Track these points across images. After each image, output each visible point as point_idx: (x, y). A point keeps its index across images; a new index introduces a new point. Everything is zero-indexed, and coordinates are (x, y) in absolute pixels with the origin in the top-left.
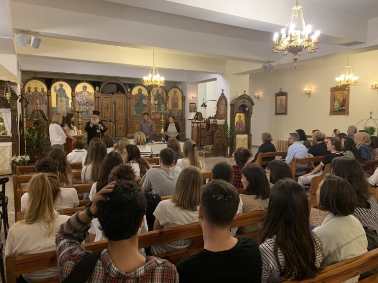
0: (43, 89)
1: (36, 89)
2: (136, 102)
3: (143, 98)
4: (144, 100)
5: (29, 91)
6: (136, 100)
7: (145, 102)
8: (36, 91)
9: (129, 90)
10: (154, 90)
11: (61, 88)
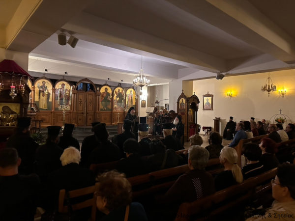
2: (103, 99)
3: (108, 95)
6: (103, 96)
9: (98, 89)
10: (117, 90)
11: (44, 85)
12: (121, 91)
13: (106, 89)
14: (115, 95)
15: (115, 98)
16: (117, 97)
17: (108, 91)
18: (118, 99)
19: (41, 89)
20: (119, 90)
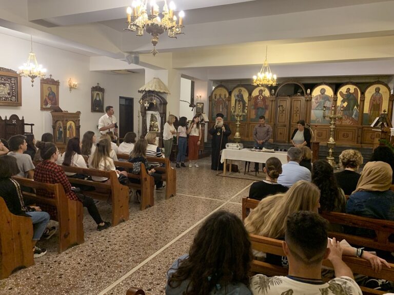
0: (225, 95)
1: (220, 95)
3: (326, 100)
4: (327, 102)
5: (215, 97)
8: (220, 97)
9: (309, 91)
10: (343, 89)
11: (240, 93)
13: (323, 91)
14: (340, 98)
15: (339, 103)
16: (343, 101)
17: (326, 93)
18: (345, 104)
19: (237, 98)
20: (349, 89)
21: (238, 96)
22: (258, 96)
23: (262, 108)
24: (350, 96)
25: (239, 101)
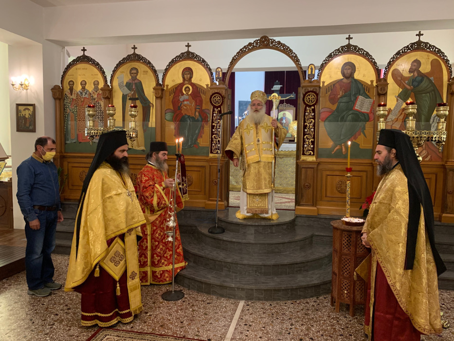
0: (96, 84)
1: (84, 84)
2: (334, 107)
3: (358, 93)
4: (360, 98)
5: (71, 89)
6: (333, 100)
7: (363, 105)
8: (84, 88)
11: (134, 78)
12: (425, 68)
13: (349, 70)
14: (393, 89)
15: (392, 101)
16: (403, 96)
17: (357, 76)
19: (127, 91)
20: (417, 63)
21: (128, 85)
22: (181, 85)
23: (193, 119)
24: (421, 81)
25: (133, 99)
